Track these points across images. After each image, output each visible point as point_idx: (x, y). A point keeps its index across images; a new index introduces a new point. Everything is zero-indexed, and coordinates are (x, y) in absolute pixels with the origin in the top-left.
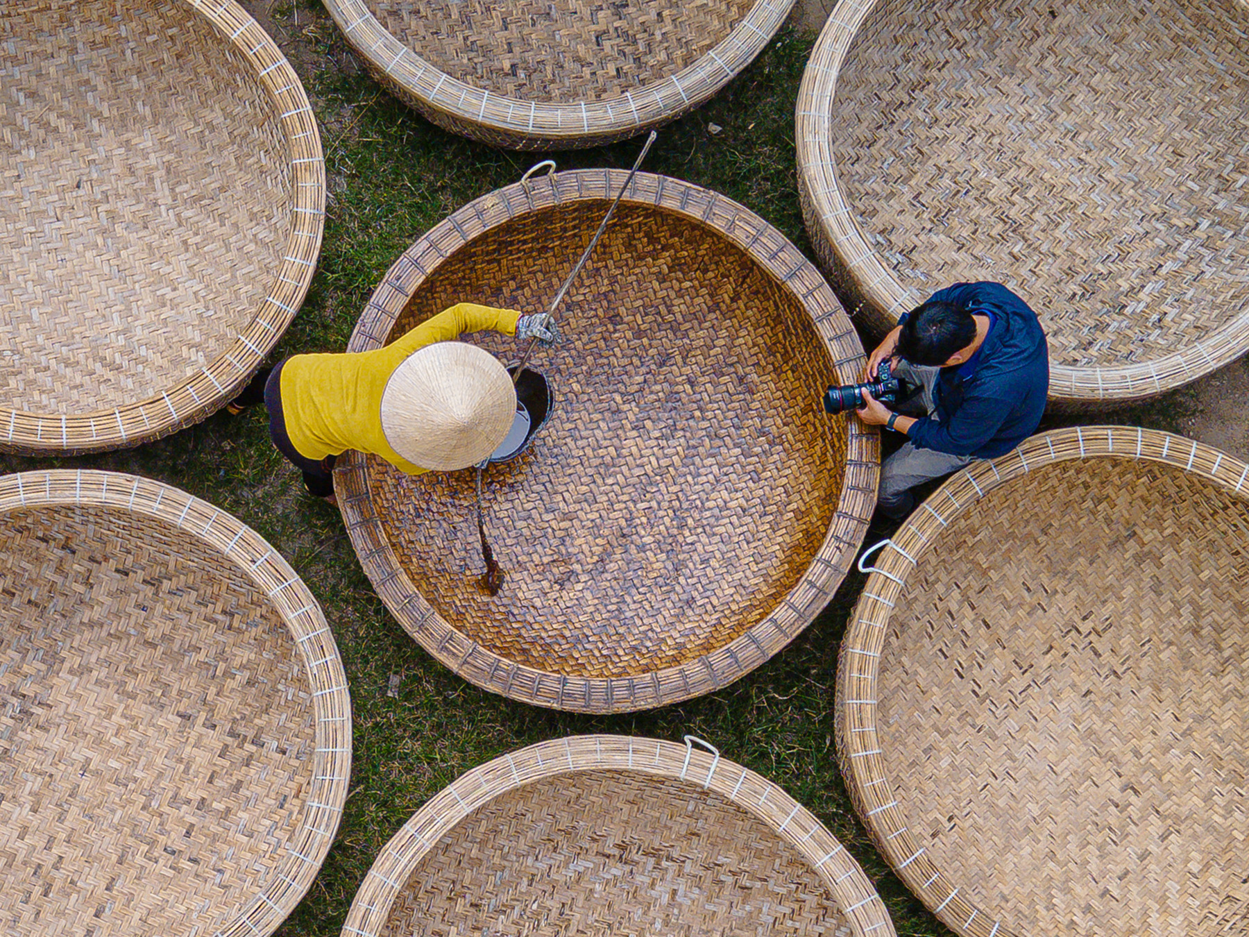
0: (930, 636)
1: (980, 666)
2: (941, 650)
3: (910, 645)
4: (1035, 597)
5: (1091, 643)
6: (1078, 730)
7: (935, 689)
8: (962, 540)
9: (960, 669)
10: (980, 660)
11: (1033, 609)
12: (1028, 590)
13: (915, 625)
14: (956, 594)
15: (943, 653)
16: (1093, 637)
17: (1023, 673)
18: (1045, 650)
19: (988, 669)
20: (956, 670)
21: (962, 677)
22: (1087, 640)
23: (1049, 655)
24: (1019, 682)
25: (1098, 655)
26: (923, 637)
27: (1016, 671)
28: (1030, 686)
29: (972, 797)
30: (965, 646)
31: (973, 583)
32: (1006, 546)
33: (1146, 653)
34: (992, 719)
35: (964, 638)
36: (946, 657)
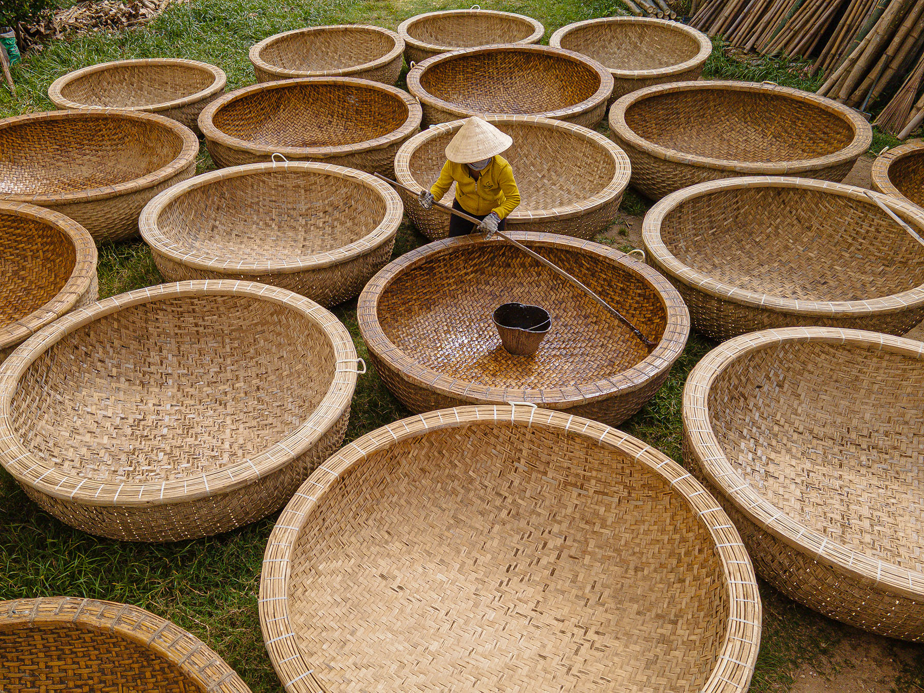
0: (522, 539)
1: (521, 581)
2: (518, 550)
3: (508, 526)
4: (591, 594)
5: (582, 645)
6: (511, 660)
7: (489, 556)
8: (594, 521)
9: (512, 568)
10: (526, 579)
11: (583, 597)
12: (593, 587)
13: (523, 523)
14: (559, 542)
15: (516, 553)
16: (587, 645)
17: (533, 610)
18: (559, 618)
19: (523, 586)
20: (510, 566)
21: (508, 571)
22: (582, 642)
23: (556, 622)
24: (524, 609)
25: (576, 653)
26: (518, 533)
27: (532, 605)
28: (526, 617)
29: (424, 601)
30: (530, 565)
31: (573, 549)
32: (610, 554)
33: (597, 683)
34: (489, 601)
35: (535, 562)
36: (515, 555)
